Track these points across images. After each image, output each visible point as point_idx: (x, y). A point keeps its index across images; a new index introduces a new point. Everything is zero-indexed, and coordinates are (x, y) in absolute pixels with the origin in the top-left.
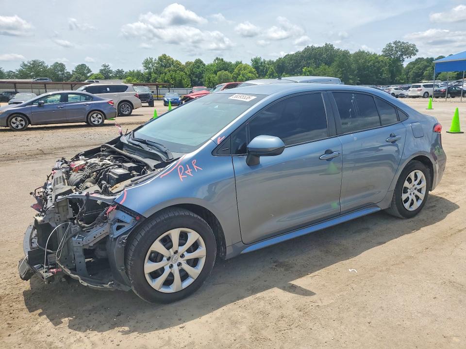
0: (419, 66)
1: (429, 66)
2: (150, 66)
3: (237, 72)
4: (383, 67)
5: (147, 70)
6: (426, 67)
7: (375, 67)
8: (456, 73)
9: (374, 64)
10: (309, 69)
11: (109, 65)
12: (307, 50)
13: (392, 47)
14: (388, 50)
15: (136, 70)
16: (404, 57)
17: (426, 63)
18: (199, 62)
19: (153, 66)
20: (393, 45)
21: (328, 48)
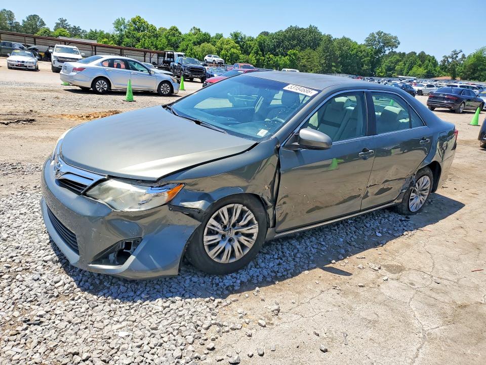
0: (392, 59)
1: (400, 61)
2: (122, 27)
3: (219, 45)
4: (365, 57)
5: (118, 32)
6: (398, 61)
7: (357, 56)
8: (426, 71)
9: (357, 53)
10: (294, 51)
11: (66, 20)
12: (290, 30)
13: (375, 37)
14: (371, 40)
15: (98, 30)
16: (386, 49)
17: (398, 57)
18: (174, 30)
19: (125, 28)
20: (375, 35)
21: (312, 31)
